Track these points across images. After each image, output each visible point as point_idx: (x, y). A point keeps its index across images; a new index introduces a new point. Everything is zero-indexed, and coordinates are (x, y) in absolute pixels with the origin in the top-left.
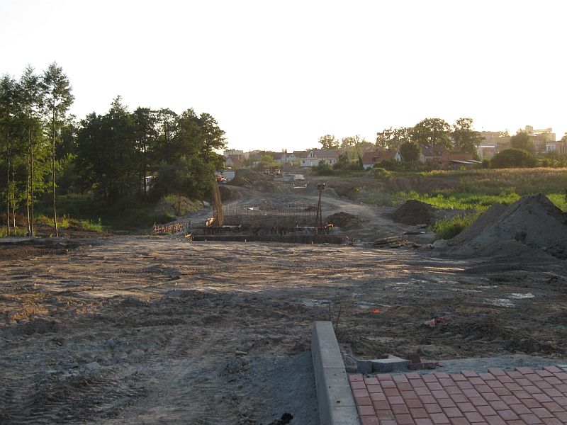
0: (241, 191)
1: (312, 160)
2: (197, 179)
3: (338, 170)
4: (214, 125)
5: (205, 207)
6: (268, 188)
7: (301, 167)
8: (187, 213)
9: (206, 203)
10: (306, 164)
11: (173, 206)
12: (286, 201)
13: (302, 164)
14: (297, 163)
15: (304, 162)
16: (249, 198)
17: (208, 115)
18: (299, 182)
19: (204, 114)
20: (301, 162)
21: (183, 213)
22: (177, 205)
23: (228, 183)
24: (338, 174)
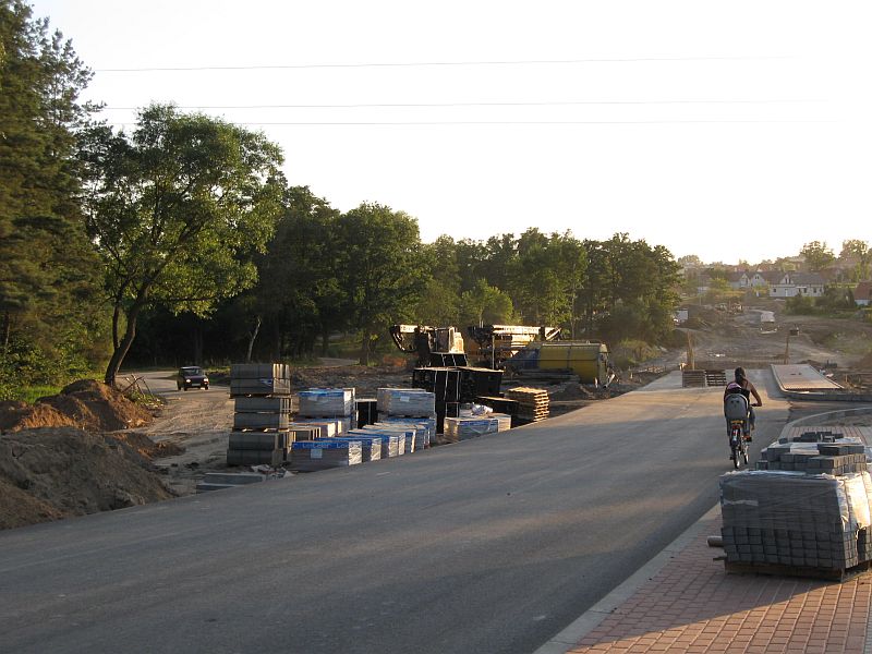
0: (699, 335)
1: (786, 289)
2: (654, 322)
3: (821, 308)
4: (670, 259)
5: (663, 352)
6: (730, 332)
7: (770, 298)
8: (649, 359)
9: (664, 349)
10: (777, 294)
11: (634, 351)
12: (754, 348)
13: (772, 294)
14: (765, 292)
15: (775, 291)
16: (710, 344)
17: (663, 247)
18: (767, 325)
19: (658, 246)
20: (772, 290)
21: (644, 358)
22: (638, 350)
23: (681, 325)
24: (820, 313)
